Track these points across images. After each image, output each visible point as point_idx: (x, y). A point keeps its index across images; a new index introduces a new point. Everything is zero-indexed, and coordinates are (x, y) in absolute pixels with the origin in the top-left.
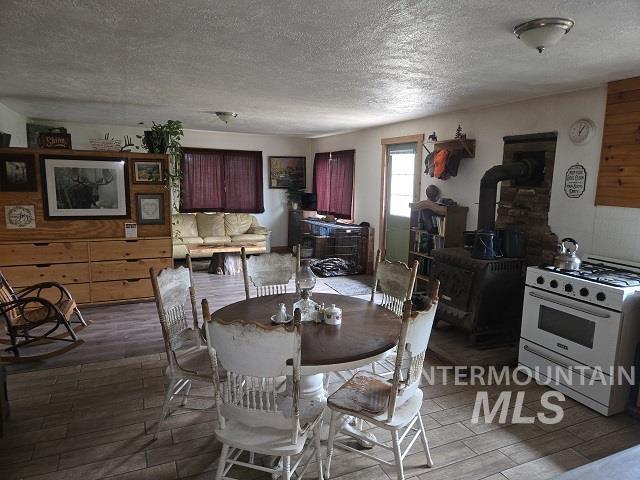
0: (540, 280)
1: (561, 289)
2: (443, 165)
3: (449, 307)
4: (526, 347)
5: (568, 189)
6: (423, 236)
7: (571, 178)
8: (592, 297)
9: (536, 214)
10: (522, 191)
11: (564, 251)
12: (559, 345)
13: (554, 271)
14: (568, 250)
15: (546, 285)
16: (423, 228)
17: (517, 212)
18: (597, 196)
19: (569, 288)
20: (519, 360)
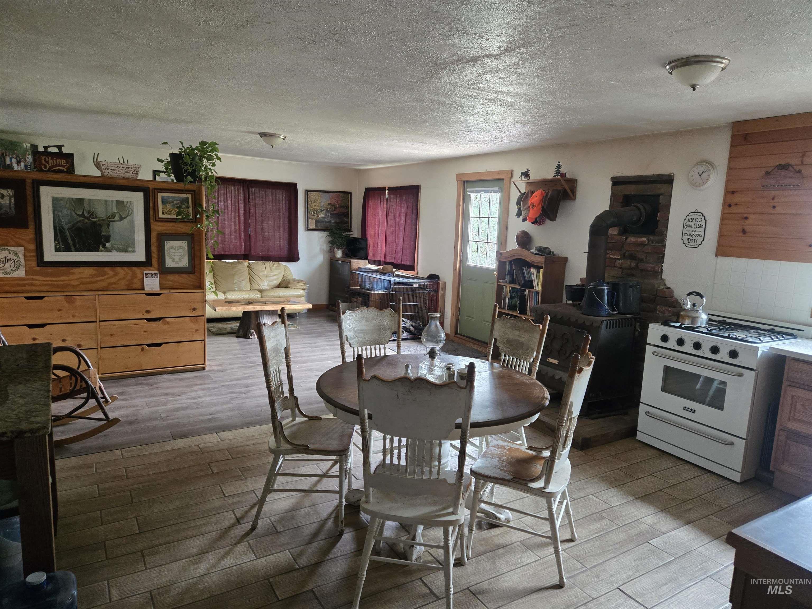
0: (665, 338)
1: (688, 347)
2: (540, 206)
3: (557, 372)
4: (647, 413)
5: (685, 238)
6: (513, 291)
7: (690, 226)
8: (723, 355)
9: (649, 266)
10: (632, 239)
11: (689, 306)
12: (685, 408)
13: (680, 327)
14: (694, 305)
15: (672, 344)
16: (513, 281)
17: (627, 263)
18: (719, 245)
19: (697, 346)
20: (638, 429)
